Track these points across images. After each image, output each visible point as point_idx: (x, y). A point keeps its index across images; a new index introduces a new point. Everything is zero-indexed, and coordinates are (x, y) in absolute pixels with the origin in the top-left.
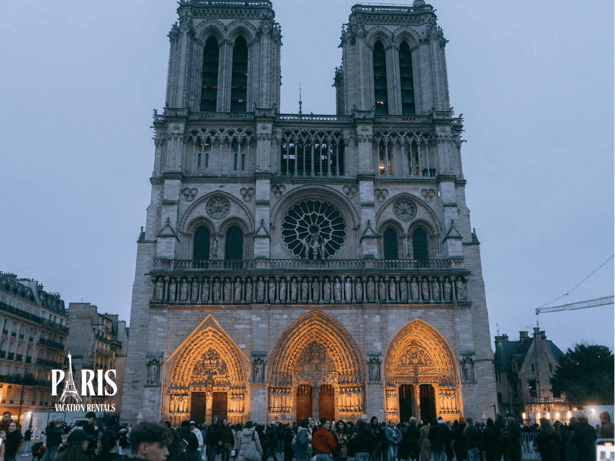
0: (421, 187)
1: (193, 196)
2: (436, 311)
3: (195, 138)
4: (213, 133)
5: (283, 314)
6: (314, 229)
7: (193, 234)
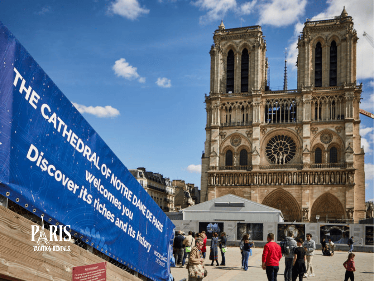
0: (335, 126)
1: (225, 136)
2: (337, 188)
3: (224, 107)
4: (232, 104)
5: (265, 190)
6: (281, 149)
7: (225, 153)
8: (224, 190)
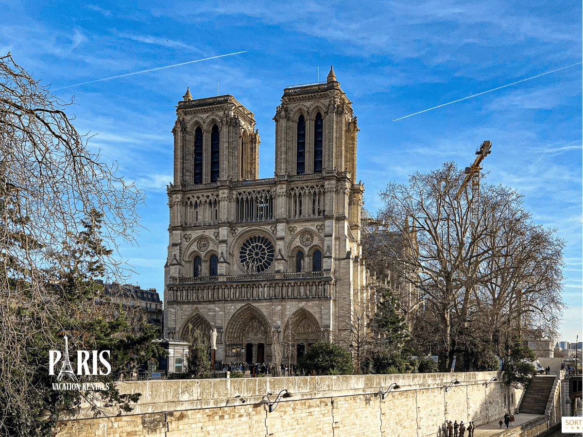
0: (316, 223)
1: (190, 238)
2: (312, 302)
3: (189, 202)
4: (198, 198)
5: (232, 306)
6: (257, 254)
7: (193, 261)
8: (186, 307)
